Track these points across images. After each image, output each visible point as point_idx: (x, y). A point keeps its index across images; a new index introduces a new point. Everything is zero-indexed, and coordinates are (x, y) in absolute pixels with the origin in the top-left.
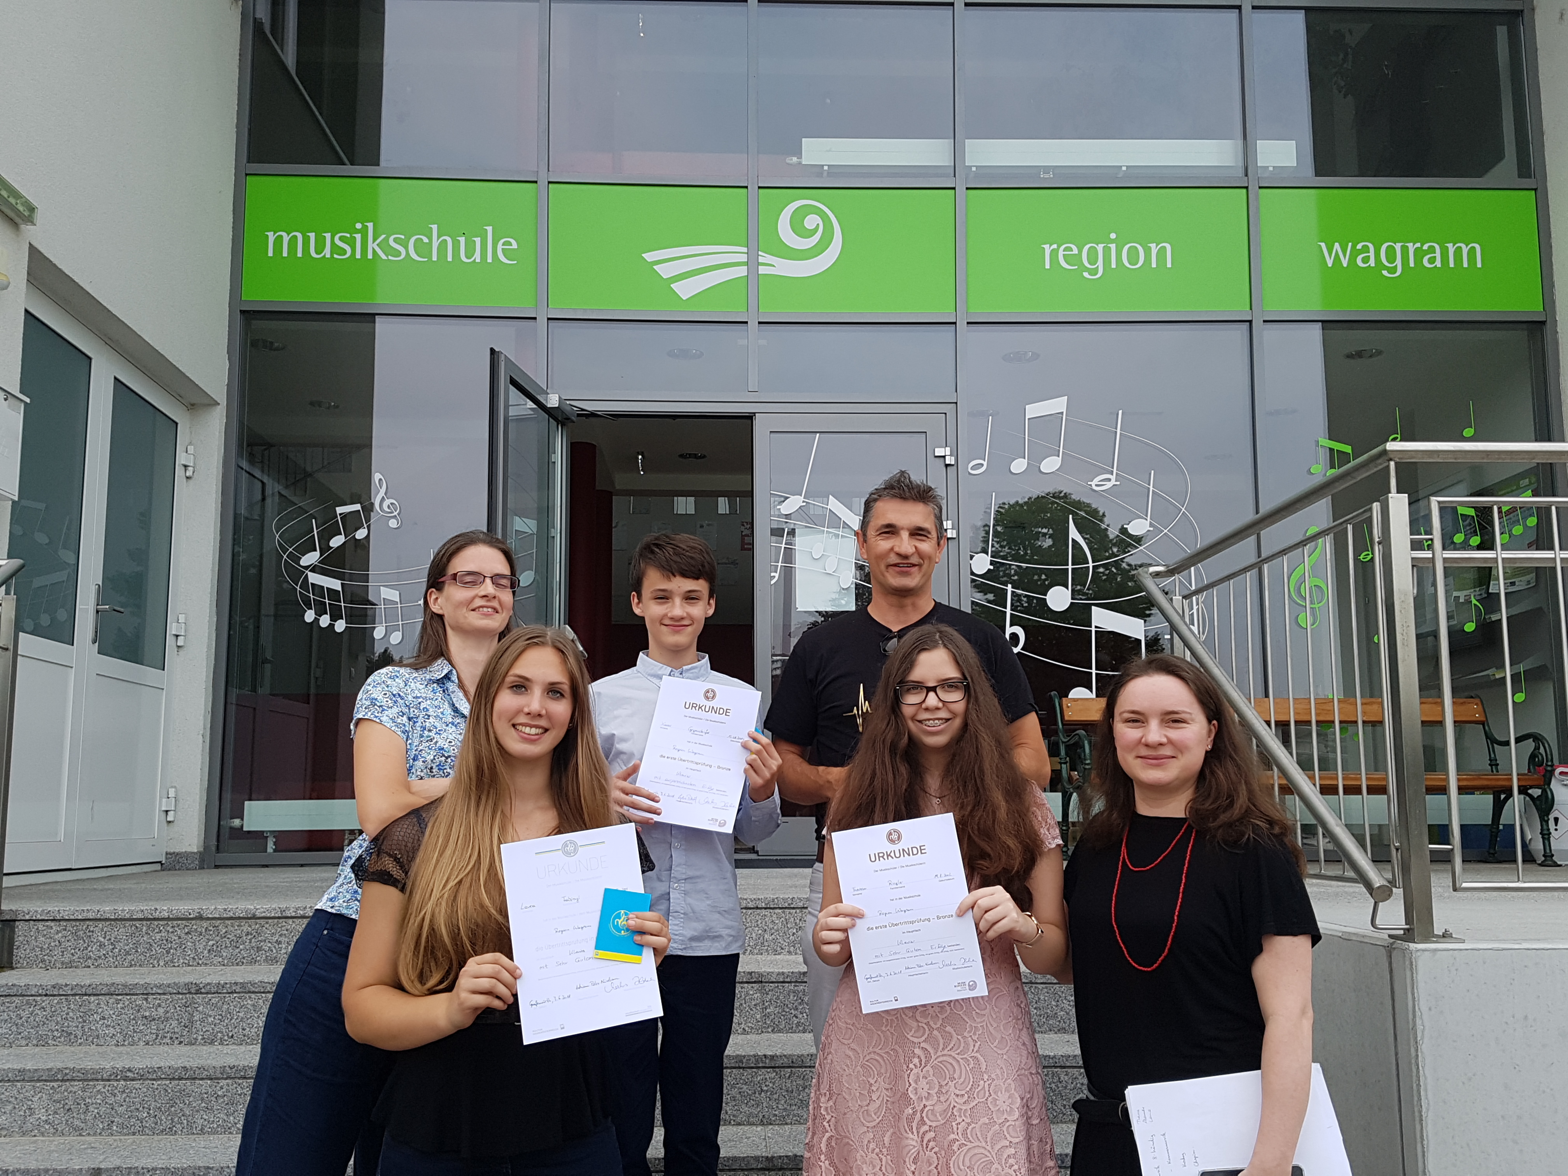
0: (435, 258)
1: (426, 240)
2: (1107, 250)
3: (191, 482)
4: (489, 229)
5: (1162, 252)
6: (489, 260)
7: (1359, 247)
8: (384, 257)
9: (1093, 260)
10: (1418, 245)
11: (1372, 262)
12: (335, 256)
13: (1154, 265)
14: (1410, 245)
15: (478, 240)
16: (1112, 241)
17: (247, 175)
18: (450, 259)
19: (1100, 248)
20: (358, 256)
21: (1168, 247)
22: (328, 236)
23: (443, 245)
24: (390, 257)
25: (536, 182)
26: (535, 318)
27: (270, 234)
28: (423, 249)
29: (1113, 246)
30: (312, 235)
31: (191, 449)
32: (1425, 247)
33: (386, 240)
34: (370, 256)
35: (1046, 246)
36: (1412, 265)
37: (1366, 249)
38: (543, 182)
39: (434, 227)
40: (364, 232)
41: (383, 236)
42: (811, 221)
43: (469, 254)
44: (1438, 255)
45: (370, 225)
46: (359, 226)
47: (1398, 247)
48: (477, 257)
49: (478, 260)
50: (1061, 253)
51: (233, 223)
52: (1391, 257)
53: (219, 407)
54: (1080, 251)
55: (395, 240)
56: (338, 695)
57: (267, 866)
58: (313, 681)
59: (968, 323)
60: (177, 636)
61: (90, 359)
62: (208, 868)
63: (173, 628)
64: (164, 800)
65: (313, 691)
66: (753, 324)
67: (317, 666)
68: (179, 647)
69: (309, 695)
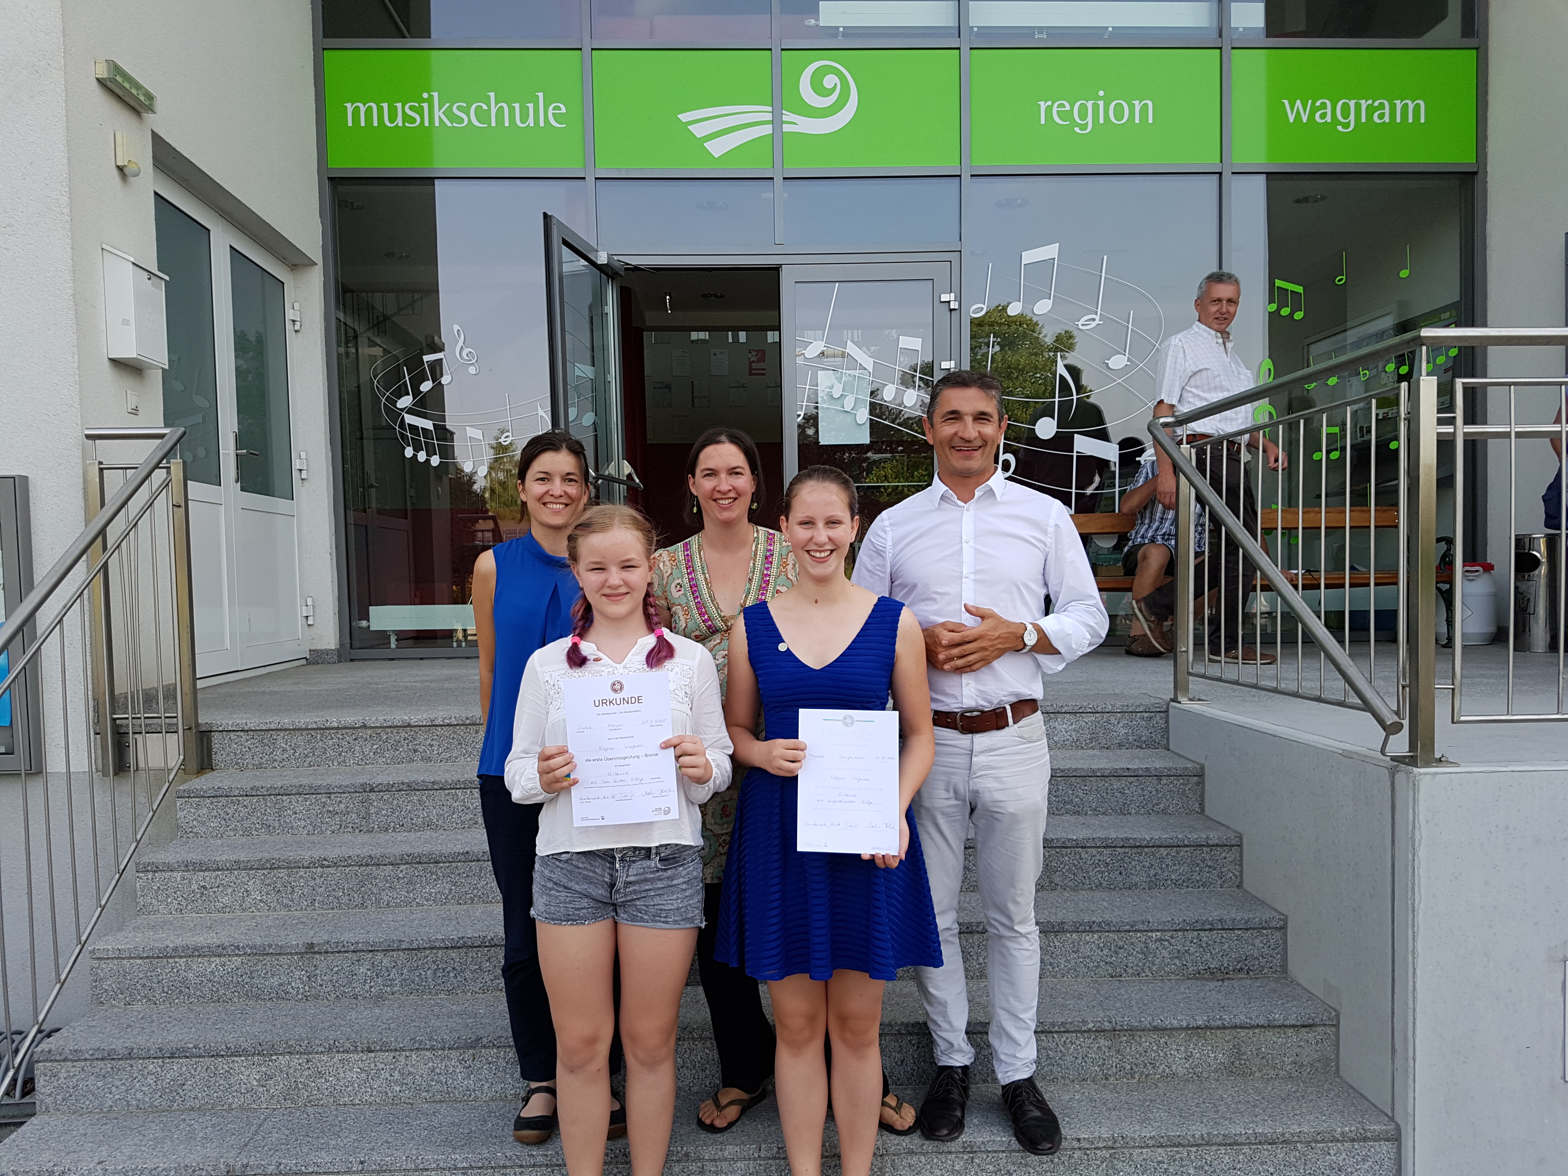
0: (493, 124)
1: (485, 107)
2: (1096, 107)
3: (299, 334)
4: (541, 95)
5: (1144, 109)
6: (542, 125)
7: (1318, 103)
8: (449, 124)
9: (1083, 115)
10: (1370, 102)
11: (1329, 119)
12: (407, 124)
13: (1137, 121)
14: (1363, 102)
15: (531, 106)
16: (1100, 98)
17: (324, 49)
18: (507, 124)
19: (1090, 105)
20: (427, 124)
21: (1150, 103)
22: (399, 105)
23: (500, 111)
24: (455, 125)
25: (580, 49)
26: (584, 178)
27: (348, 105)
28: (483, 116)
29: (1101, 103)
30: (385, 105)
31: (296, 305)
32: (1376, 104)
33: (450, 107)
34: (437, 124)
35: (1042, 103)
36: (1363, 120)
37: (1324, 106)
38: (587, 49)
39: (492, 95)
40: (430, 100)
41: (448, 105)
42: (830, 81)
43: (524, 118)
44: (1387, 111)
45: (435, 94)
46: (425, 95)
47: (1352, 103)
48: (531, 121)
49: (532, 125)
50: (1055, 109)
51: (316, 95)
52: (1346, 115)
53: (316, 267)
54: (1072, 107)
55: (458, 108)
56: (430, 510)
57: (393, 659)
58: (408, 499)
59: (972, 176)
60: (301, 470)
61: (209, 231)
62: (345, 661)
63: (296, 464)
64: (304, 608)
65: (409, 507)
66: (778, 180)
67: (411, 487)
68: (303, 479)
69: (406, 510)
